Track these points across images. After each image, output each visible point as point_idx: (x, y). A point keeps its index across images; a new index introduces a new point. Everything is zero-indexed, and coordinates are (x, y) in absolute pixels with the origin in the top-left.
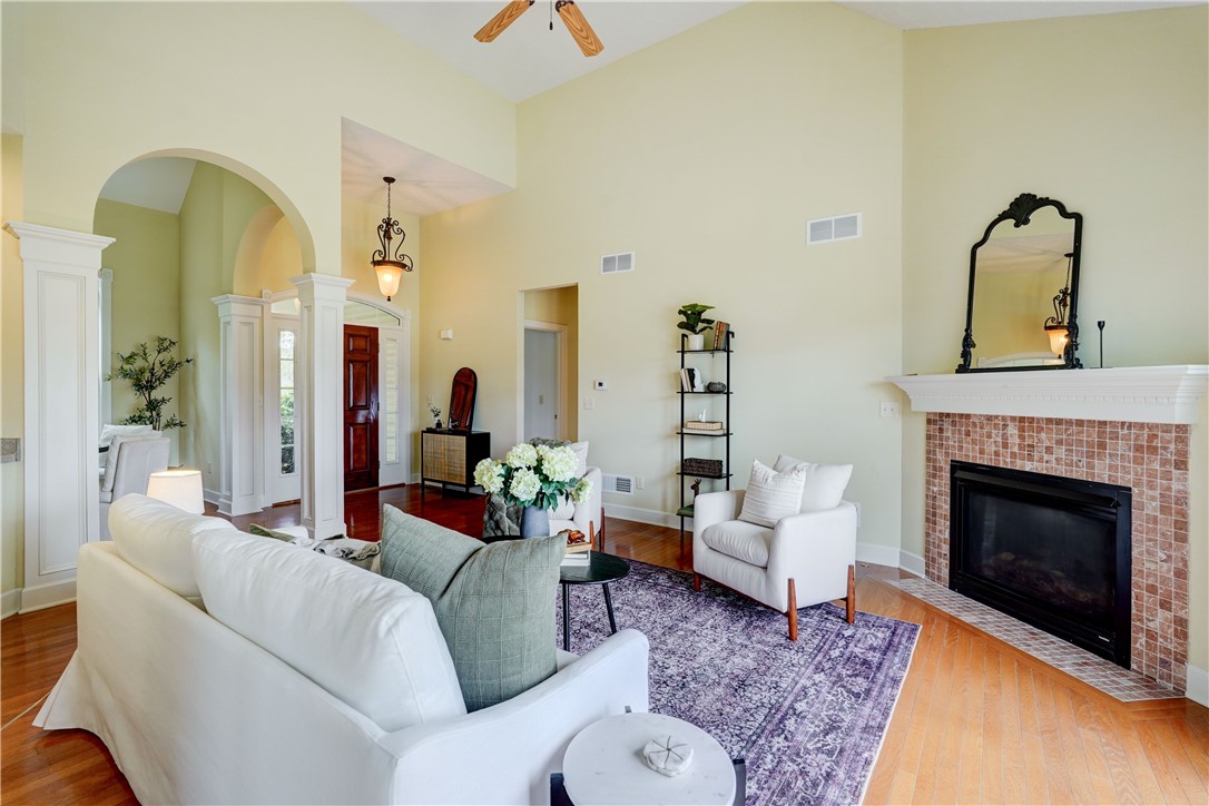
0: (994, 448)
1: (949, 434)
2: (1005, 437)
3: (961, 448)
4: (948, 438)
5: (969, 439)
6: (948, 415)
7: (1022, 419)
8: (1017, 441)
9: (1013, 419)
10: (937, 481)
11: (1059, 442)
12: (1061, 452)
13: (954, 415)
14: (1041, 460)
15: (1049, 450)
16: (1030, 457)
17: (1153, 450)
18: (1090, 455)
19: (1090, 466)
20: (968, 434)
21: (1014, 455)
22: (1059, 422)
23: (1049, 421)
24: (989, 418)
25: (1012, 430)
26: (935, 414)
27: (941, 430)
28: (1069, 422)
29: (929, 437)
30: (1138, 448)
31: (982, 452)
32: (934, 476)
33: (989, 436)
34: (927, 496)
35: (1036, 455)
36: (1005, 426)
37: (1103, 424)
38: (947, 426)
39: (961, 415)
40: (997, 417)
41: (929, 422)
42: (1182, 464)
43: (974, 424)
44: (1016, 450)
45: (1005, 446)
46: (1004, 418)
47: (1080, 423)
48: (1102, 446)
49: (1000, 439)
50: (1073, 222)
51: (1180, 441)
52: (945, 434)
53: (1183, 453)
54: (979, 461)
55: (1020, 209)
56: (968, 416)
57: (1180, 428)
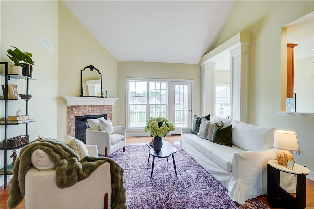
0: (86, 112)
1: (75, 110)
2: (88, 110)
3: (78, 113)
5: (80, 111)
6: (74, 106)
7: (92, 106)
8: (91, 110)
9: (90, 106)
10: (71, 122)
11: (98, 109)
12: (98, 111)
13: (76, 106)
14: (95, 113)
15: (96, 111)
16: (93, 112)
17: (109, 109)
18: (102, 111)
19: (102, 112)
20: (80, 110)
21: (90, 113)
22: (98, 106)
23: (96, 106)
24: (85, 106)
25: (90, 108)
26: (70, 106)
27: (72, 110)
28: (99, 106)
29: (68, 112)
30: (107, 109)
31: (83, 113)
32: (70, 121)
33: (85, 110)
34: (68, 127)
35: (94, 112)
36: (88, 107)
37: (103, 106)
38: (74, 108)
39: (78, 106)
40: (87, 106)
41: (68, 108)
42: (111, 110)
43: (82, 108)
44: (90, 112)
45: (88, 111)
46: (88, 106)
47: (101, 106)
48: (103, 109)
49: (87, 110)
50: (100, 74)
51: (111, 107)
52: (74, 111)
53: (111, 109)
54: (83, 115)
55: (92, 68)
56: (80, 106)
57: (111, 106)
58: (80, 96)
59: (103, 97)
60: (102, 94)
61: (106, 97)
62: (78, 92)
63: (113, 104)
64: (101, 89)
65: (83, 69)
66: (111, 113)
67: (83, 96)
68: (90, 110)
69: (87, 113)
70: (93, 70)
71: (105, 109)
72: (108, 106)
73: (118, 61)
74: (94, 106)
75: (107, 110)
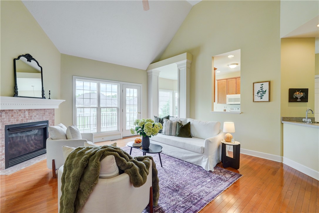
0: (22, 118)
1: (4, 117)
3: (9, 121)
4: (4, 118)
5: (13, 117)
6: (4, 111)
7: (29, 110)
9: (27, 110)
11: (37, 114)
12: (37, 116)
13: (7, 110)
14: (34, 119)
15: (35, 116)
16: (31, 119)
17: (51, 113)
18: (43, 116)
19: (43, 118)
20: (12, 116)
21: (27, 119)
22: (37, 110)
23: (35, 110)
24: (20, 110)
25: (27, 113)
28: (39, 109)
30: (49, 113)
31: (17, 120)
33: (20, 115)
35: (33, 118)
37: (45, 109)
38: (3, 114)
39: (10, 110)
40: (22, 110)
42: (54, 115)
43: (15, 113)
44: (27, 118)
45: (25, 117)
46: (24, 110)
47: (41, 110)
48: (44, 114)
49: (23, 116)
50: (40, 68)
51: (54, 111)
52: (2, 117)
53: (54, 113)
54: (17, 123)
55: (29, 58)
56: (12, 110)
57: (54, 109)
58: (14, 96)
59: (45, 98)
60: (43, 94)
61: (49, 98)
62: (10, 90)
63: (56, 107)
64: (43, 88)
65: (17, 57)
66: (53, 118)
67: (18, 97)
68: (27, 115)
69: (22, 120)
70: (31, 62)
71: (47, 113)
72: (50, 109)
73: (61, 54)
74: (33, 109)
75: (49, 115)
